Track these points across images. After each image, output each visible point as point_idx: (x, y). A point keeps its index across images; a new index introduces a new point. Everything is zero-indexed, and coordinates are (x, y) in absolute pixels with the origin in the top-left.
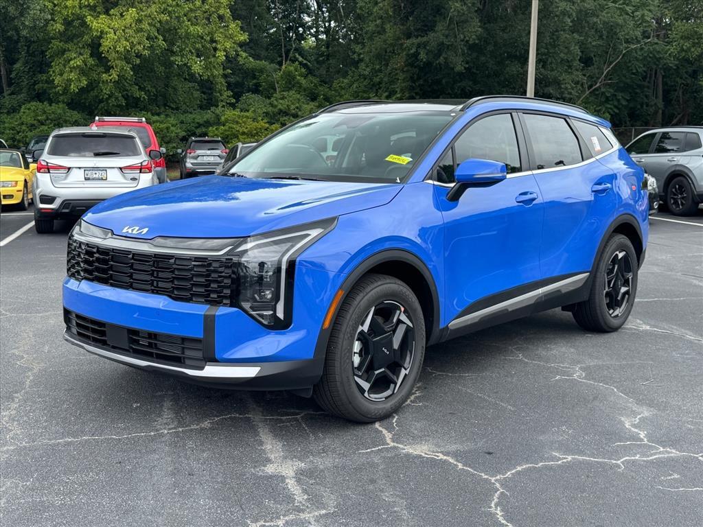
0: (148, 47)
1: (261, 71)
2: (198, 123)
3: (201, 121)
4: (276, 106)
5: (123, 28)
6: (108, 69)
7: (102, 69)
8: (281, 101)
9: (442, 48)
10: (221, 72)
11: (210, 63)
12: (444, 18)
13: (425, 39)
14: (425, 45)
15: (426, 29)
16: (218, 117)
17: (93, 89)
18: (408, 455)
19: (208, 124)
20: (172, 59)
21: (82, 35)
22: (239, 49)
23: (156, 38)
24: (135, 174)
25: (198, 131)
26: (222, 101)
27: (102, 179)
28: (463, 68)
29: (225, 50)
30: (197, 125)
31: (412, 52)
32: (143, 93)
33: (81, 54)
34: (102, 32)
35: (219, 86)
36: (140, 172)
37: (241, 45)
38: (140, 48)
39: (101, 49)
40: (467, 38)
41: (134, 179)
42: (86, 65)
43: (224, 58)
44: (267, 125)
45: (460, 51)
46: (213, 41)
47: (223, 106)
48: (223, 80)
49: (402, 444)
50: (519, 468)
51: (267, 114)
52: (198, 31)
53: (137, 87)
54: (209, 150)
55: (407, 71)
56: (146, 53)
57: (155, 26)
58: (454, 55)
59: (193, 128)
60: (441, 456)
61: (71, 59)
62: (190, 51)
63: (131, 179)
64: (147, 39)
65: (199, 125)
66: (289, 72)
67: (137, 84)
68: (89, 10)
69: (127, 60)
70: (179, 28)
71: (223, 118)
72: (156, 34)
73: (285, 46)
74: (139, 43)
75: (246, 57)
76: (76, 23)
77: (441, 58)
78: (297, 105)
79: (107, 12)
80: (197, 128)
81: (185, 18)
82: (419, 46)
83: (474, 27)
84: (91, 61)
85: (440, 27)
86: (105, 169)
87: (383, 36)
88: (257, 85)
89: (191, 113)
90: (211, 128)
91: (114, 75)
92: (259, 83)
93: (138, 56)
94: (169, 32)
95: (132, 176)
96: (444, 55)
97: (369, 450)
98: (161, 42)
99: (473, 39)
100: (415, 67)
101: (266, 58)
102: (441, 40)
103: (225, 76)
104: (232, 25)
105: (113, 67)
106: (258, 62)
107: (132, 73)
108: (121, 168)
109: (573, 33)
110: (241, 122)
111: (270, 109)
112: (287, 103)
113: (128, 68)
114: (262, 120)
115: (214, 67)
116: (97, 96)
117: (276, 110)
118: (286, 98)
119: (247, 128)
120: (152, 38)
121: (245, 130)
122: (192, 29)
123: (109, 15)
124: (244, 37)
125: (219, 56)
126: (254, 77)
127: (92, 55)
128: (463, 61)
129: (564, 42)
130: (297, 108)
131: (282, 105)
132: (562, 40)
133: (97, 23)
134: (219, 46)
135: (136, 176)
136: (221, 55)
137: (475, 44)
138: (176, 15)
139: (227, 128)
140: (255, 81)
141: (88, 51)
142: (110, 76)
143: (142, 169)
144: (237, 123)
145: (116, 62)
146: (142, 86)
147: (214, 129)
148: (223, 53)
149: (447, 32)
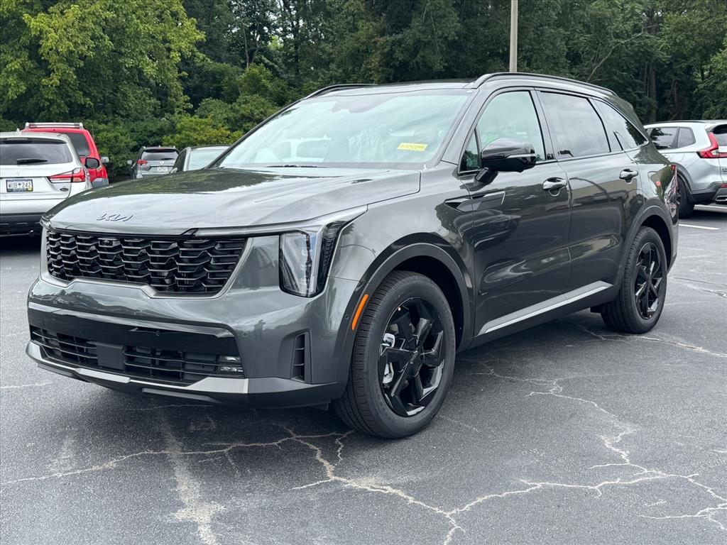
0: (92, 47)
1: (222, 74)
2: (150, 131)
3: (154, 129)
4: (238, 111)
5: (65, 27)
6: (48, 73)
7: (42, 72)
8: (243, 106)
9: (418, 46)
10: (176, 75)
11: (164, 64)
12: (420, 14)
13: (400, 36)
14: (400, 42)
15: (401, 25)
16: (173, 125)
17: (32, 96)
18: (350, 490)
19: (161, 132)
20: (120, 61)
21: (17, 36)
22: (195, 50)
23: (102, 38)
24: (66, 183)
25: (151, 140)
26: (178, 107)
27: (27, 190)
28: (442, 67)
29: (180, 51)
30: (149, 134)
31: (386, 50)
32: (88, 99)
33: (17, 57)
34: (41, 32)
35: (174, 90)
36: (72, 182)
37: (199, 45)
38: (84, 48)
39: (41, 51)
40: (446, 35)
41: (64, 189)
42: (24, 69)
43: (180, 59)
44: (229, 132)
45: (438, 48)
46: (165, 41)
47: (180, 113)
48: (178, 84)
49: (345, 477)
50: (480, 500)
51: (228, 120)
52: (148, 29)
53: (81, 93)
54: (162, 160)
55: (383, 71)
56: (91, 54)
57: (100, 25)
58: (432, 53)
59: (145, 137)
60: (390, 489)
61: (8, 62)
62: (141, 51)
63: (61, 190)
64: (92, 39)
65: (152, 134)
66: (253, 75)
67: (81, 90)
68: (25, 8)
69: (70, 63)
70: (127, 27)
71: (178, 125)
72: (102, 34)
73: (249, 47)
74: (83, 44)
75: (204, 59)
76: (12, 23)
77: (418, 56)
78: (262, 110)
79: (45, 10)
80: (149, 137)
81: (134, 15)
82: (393, 43)
83: (453, 23)
84: (30, 64)
85: (415, 23)
86: (30, 179)
87: (354, 34)
88: (219, 89)
89: (143, 120)
90: (165, 137)
91: (55, 80)
92: (220, 87)
93: (82, 57)
94: (116, 31)
95: (62, 186)
96: (421, 53)
97: (304, 487)
98: (108, 42)
99: (452, 36)
100: (391, 67)
101: (228, 60)
102: (417, 37)
103: (181, 79)
104: (188, 23)
105: (53, 71)
106: (219, 64)
107: (75, 77)
108: (49, 178)
109: (558, 27)
110: (199, 128)
111: (231, 115)
112: (250, 108)
113: (71, 71)
114: (223, 126)
115: (168, 69)
116: (37, 104)
117: (238, 116)
118: (249, 102)
119: (206, 136)
120: (97, 38)
121: (204, 138)
122: (141, 27)
123: (48, 13)
124: (201, 36)
125: (173, 57)
126: (215, 80)
127: (30, 58)
128: (441, 60)
129: (549, 37)
130: (262, 113)
131: (245, 109)
132: (547, 35)
133: (35, 22)
134: (173, 46)
135: (67, 186)
136: (176, 56)
137: (454, 41)
138: (124, 12)
139: (183, 136)
140: (215, 85)
141: (26, 54)
142: (51, 80)
143: (72, 178)
144: (195, 130)
145: (57, 65)
146: (87, 91)
147: (169, 137)
148: (178, 54)
149: (424, 28)
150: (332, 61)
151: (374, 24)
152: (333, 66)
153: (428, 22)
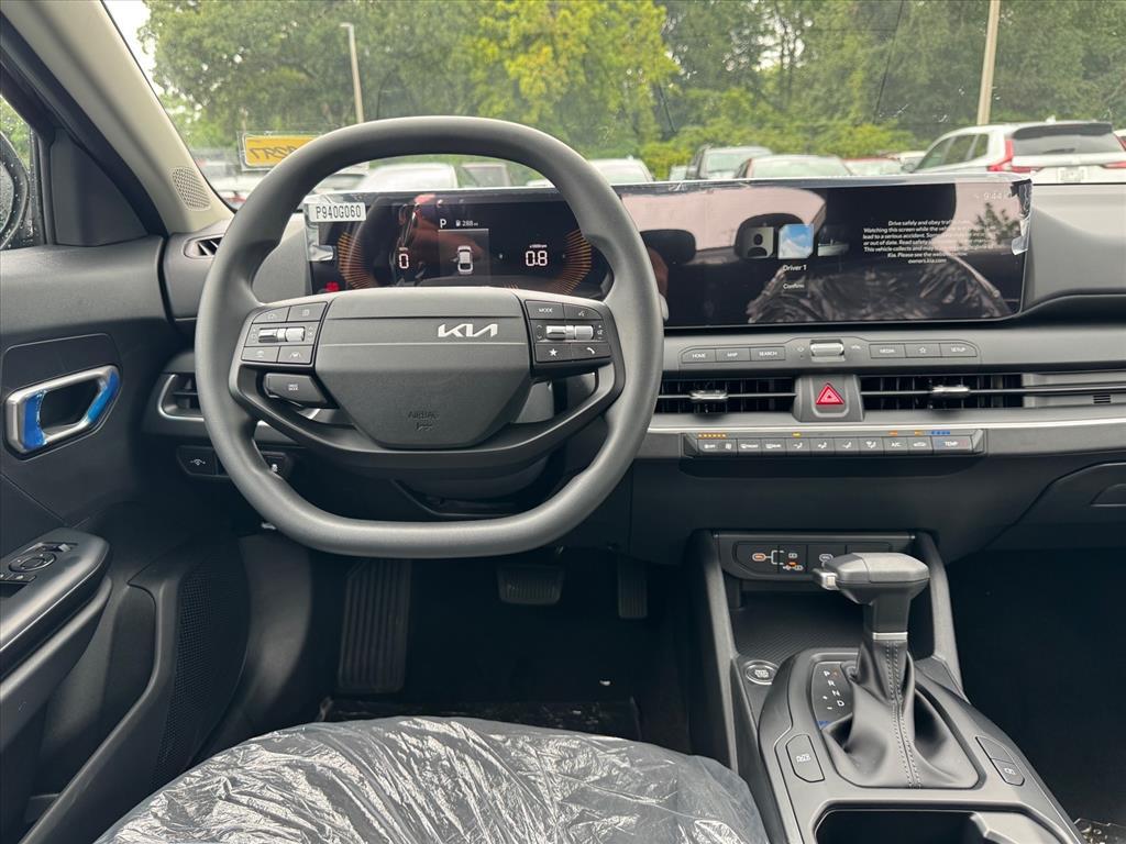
99: (939, 44)
100: (873, 82)
102: (901, 48)
127: (513, 98)
128: (927, 71)
129: (1062, 40)
132: (1060, 38)
133: (515, 66)
149: (909, 37)
150: (816, 80)
151: (859, 38)
152: (817, 86)
153: (915, 30)
